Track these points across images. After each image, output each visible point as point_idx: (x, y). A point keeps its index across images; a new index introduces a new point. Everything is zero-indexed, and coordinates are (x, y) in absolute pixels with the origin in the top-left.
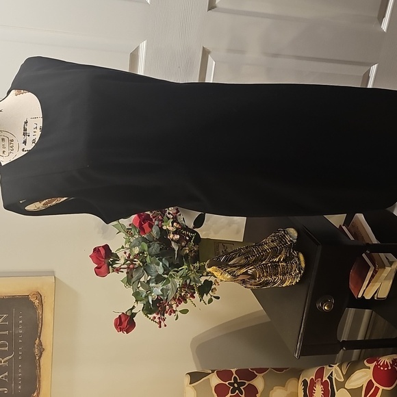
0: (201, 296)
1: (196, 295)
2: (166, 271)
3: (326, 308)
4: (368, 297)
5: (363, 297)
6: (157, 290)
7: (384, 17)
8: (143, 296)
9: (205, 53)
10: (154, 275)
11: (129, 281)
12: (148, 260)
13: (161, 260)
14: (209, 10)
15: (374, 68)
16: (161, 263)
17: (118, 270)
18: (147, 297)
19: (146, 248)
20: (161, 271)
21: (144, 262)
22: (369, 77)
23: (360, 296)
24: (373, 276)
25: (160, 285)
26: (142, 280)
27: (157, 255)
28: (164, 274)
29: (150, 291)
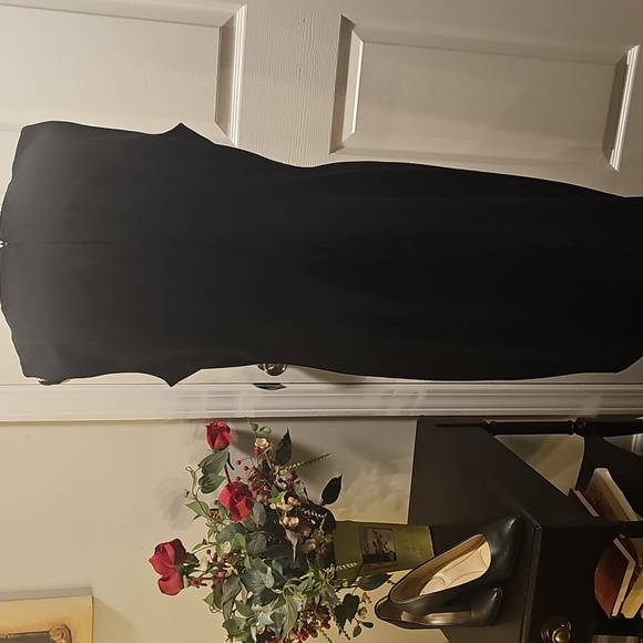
0: (341, 623)
1: (332, 622)
2: (279, 583)
3: (558, 639)
4: (630, 614)
5: (620, 615)
6: (265, 617)
7: (613, 147)
8: (242, 627)
10: (259, 589)
11: (217, 600)
12: (247, 563)
13: (267, 563)
14: (331, 152)
16: (269, 569)
17: (197, 583)
18: (247, 628)
19: (243, 544)
20: (270, 582)
21: (240, 567)
23: (615, 614)
24: (634, 578)
25: (269, 607)
26: (239, 598)
27: (263, 555)
28: (275, 587)
29: (252, 618)
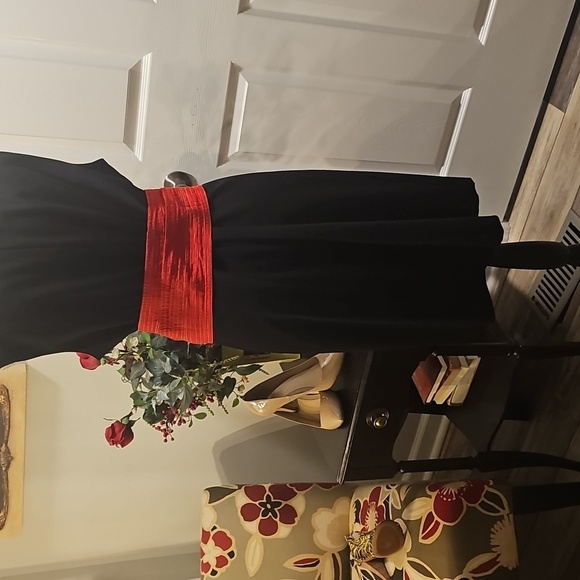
0: (220, 400)
1: (215, 398)
2: (176, 371)
3: (378, 424)
4: (440, 401)
5: (433, 402)
6: (163, 395)
7: (482, 24)
8: (145, 399)
9: (235, 71)
10: (159, 373)
11: (127, 374)
12: (150, 354)
13: (167, 354)
14: (240, 12)
15: (467, 94)
16: (168, 359)
17: (111, 362)
18: (149, 399)
19: (148, 339)
20: (168, 369)
21: (144, 355)
22: (460, 105)
23: (428, 401)
24: (445, 378)
25: (167, 389)
26: (144, 376)
27: (164, 349)
28: (172, 372)
29: (153, 393)
